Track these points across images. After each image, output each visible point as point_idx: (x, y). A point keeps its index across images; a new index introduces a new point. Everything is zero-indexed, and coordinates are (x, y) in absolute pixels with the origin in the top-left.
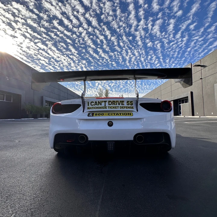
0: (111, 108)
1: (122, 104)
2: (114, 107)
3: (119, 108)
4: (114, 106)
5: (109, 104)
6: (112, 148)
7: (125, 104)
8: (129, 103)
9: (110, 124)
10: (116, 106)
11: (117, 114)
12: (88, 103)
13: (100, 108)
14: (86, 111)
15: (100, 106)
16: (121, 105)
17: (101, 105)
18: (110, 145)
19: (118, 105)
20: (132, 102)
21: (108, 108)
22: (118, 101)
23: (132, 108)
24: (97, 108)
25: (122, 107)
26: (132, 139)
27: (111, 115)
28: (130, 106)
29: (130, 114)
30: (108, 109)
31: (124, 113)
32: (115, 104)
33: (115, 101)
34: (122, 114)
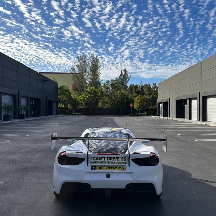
0: (109, 163)
1: (118, 160)
2: (111, 163)
3: (115, 163)
4: (111, 161)
5: (108, 160)
6: (109, 195)
7: (120, 160)
8: (123, 158)
9: (108, 176)
10: (113, 161)
11: (114, 168)
12: (91, 157)
13: (101, 163)
14: (90, 164)
15: (100, 161)
17: (101, 160)
18: (107, 192)
19: (114, 161)
20: (126, 158)
21: (106, 163)
22: (115, 158)
23: (125, 163)
24: (98, 162)
25: (118, 163)
26: (125, 188)
27: (109, 169)
28: (124, 161)
29: (124, 169)
30: (106, 164)
31: (119, 167)
32: (113, 159)
33: (112, 157)
34: (117, 168)
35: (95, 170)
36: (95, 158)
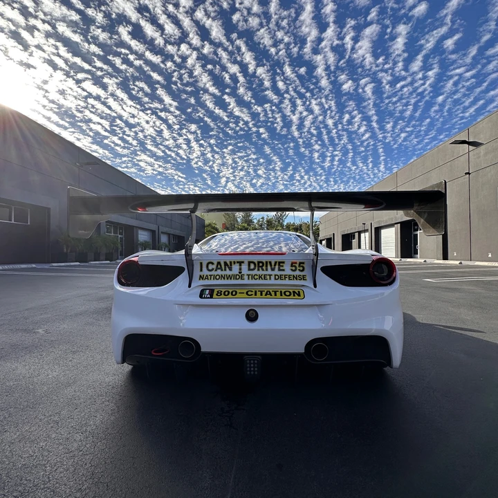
0: (253, 277)
1: (279, 270)
2: (260, 277)
3: (273, 277)
4: (261, 272)
5: (249, 269)
6: (254, 371)
7: (288, 270)
8: (297, 265)
9: (252, 316)
10: (265, 273)
11: (268, 293)
12: (201, 263)
13: (229, 277)
14: (197, 283)
15: (228, 272)
16: (277, 272)
17: (231, 269)
18: (250, 364)
19: (270, 272)
20: (303, 263)
21: (246, 277)
22: (270, 263)
23: (304, 278)
24: (222, 277)
25: (280, 277)
26: (303, 351)
27: (253, 296)
28: (297, 273)
29: (299, 295)
30: (246, 281)
31: (283, 291)
32: (264, 268)
33: (262, 263)
34: (278, 294)
35: (211, 297)
36: (213, 264)
